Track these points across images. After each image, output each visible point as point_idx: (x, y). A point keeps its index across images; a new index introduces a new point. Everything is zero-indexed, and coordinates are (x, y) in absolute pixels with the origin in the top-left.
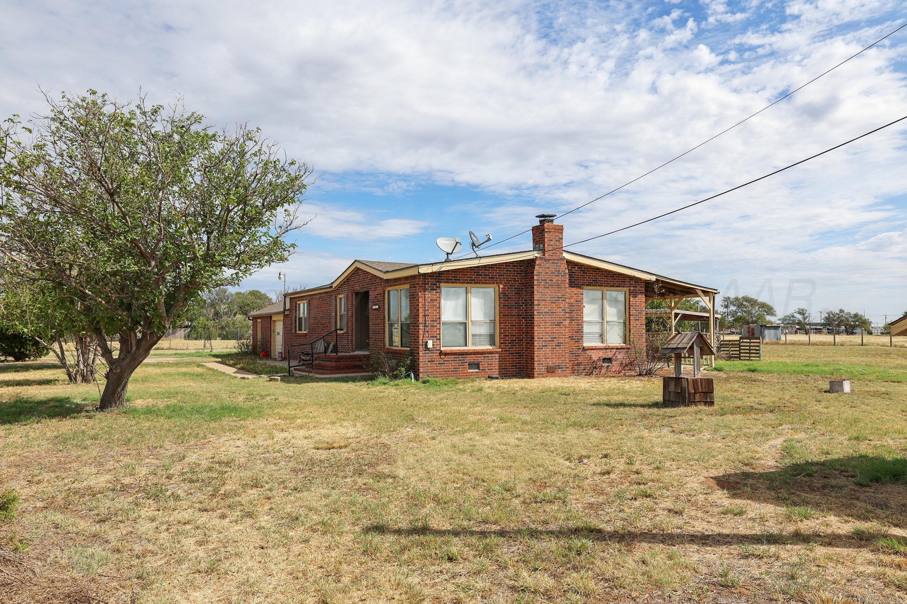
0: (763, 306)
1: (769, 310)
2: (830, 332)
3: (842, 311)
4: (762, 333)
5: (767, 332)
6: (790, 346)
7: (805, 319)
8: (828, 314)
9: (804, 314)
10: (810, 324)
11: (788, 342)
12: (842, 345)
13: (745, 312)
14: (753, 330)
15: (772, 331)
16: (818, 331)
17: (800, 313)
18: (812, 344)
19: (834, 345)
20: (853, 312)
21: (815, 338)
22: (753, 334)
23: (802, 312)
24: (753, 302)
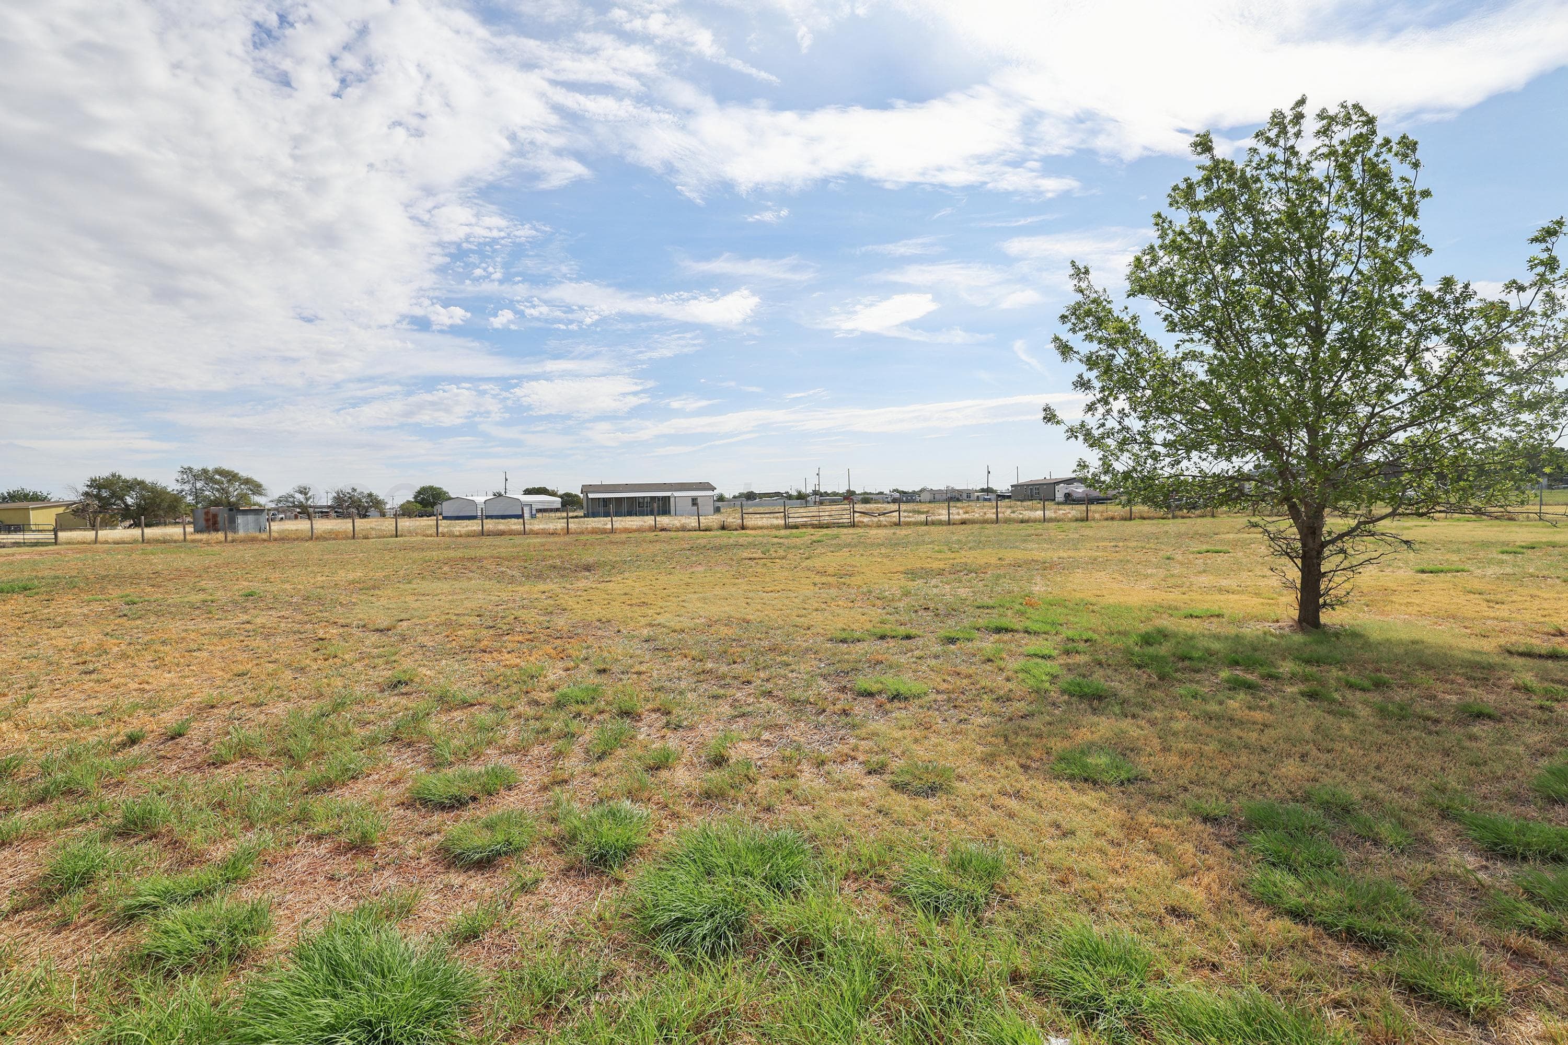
0: (247, 481)
1: (257, 488)
2: (339, 515)
3: (354, 490)
4: (232, 521)
5: (240, 519)
6: (276, 544)
7: (307, 499)
8: (338, 493)
9: (306, 494)
10: (315, 507)
11: (274, 535)
12: (366, 538)
13: (218, 490)
14: (215, 516)
15: (251, 518)
16: (324, 514)
17: (301, 492)
18: (317, 538)
19: (354, 537)
20: (366, 492)
21: (322, 525)
22: (215, 523)
23: (303, 491)
24: (232, 477)
